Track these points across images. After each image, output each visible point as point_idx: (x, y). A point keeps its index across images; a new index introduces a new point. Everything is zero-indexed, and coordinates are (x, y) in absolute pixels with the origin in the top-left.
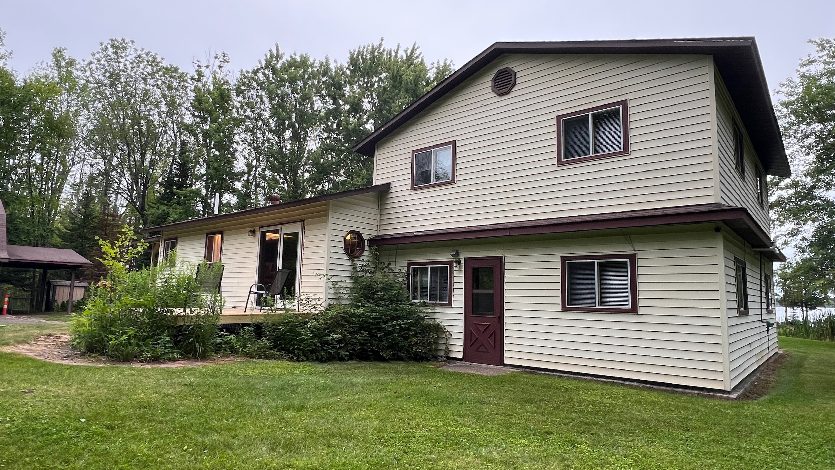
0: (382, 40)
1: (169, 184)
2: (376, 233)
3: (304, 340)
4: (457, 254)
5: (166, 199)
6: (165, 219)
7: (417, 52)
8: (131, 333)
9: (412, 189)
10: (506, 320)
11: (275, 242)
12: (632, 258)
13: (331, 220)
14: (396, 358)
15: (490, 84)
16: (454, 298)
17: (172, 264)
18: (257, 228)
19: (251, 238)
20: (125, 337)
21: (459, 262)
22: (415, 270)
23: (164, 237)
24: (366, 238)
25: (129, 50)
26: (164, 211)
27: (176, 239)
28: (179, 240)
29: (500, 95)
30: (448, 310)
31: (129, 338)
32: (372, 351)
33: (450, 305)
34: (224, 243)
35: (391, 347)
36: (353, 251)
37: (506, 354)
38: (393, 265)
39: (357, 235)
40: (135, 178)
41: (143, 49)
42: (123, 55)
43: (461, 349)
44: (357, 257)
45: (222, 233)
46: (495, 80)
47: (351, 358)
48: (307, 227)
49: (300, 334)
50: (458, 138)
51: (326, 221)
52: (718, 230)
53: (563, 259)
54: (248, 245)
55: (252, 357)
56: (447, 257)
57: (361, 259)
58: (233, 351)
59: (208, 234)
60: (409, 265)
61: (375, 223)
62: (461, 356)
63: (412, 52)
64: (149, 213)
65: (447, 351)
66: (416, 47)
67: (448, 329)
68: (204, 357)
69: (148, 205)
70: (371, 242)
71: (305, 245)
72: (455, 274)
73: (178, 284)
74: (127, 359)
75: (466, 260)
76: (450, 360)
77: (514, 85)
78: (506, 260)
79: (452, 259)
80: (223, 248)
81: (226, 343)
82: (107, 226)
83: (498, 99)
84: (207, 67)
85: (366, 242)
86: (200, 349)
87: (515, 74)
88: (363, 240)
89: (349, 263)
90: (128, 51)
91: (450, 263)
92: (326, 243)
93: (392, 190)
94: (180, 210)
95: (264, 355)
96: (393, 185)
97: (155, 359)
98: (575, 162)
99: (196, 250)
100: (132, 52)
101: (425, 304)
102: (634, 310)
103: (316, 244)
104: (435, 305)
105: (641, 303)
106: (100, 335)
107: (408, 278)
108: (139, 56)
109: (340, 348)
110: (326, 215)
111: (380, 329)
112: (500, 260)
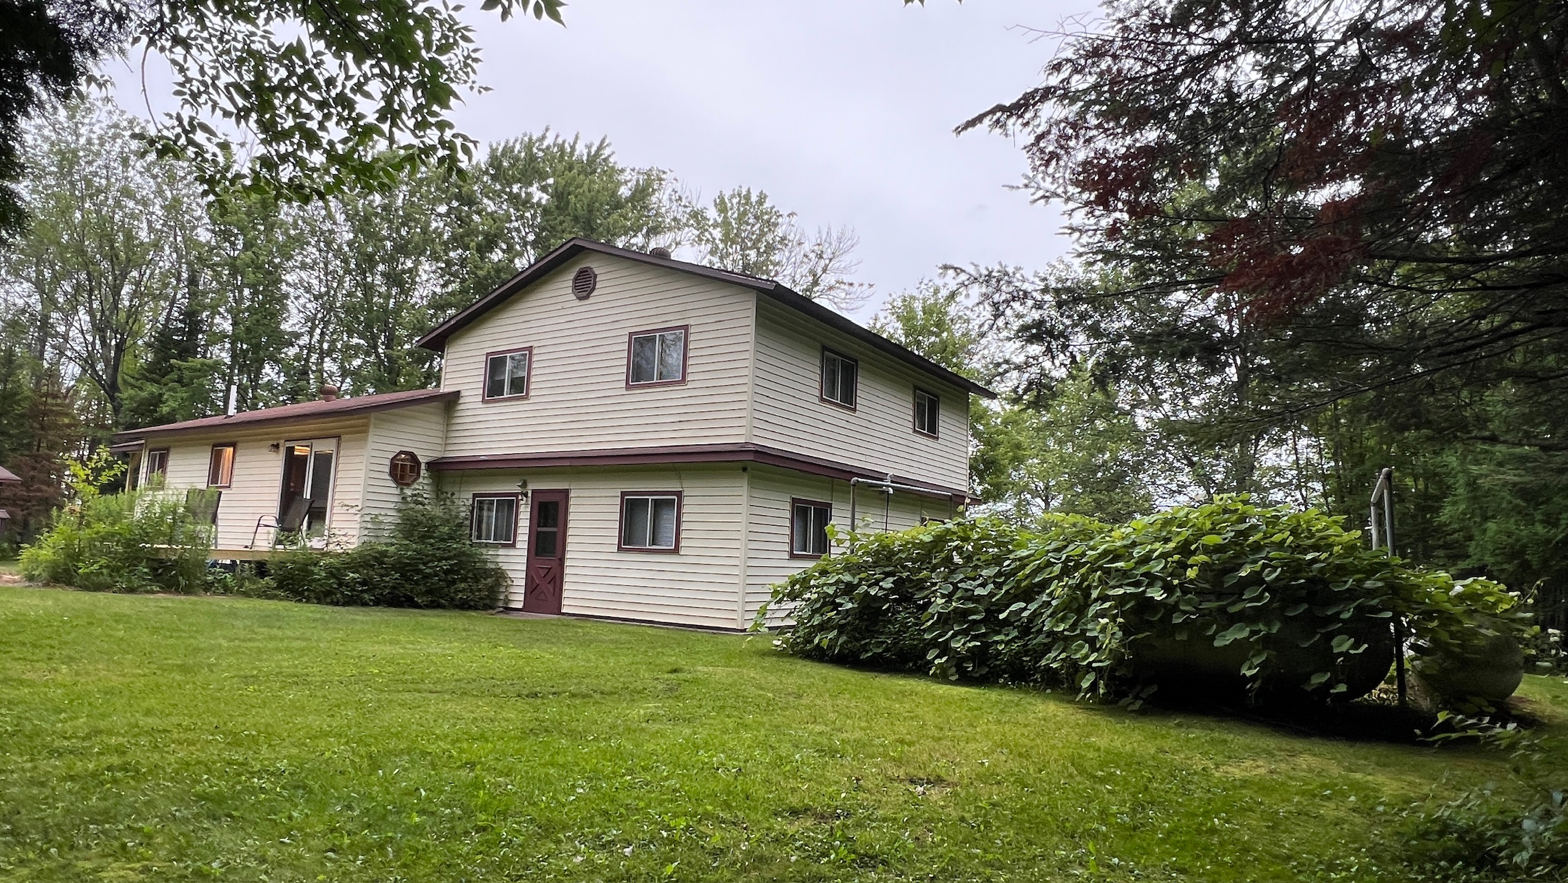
0: (547, 130)
1: (163, 342)
2: (439, 455)
3: (315, 580)
4: (524, 485)
5: (156, 372)
6: (156, 406)
7: (606, 152)
8: (103, 562)
9: (483, 401)
10: (567, 563)
11: (304, 459)
12: (679, 494)
13: (371, 437)
14: (434, 605)
15: (570, 283)
16: (519, 538)
17: (161, 486)
18: (282, 442)
19: (272, 456)
20: (96, 566)
21: (526, 495)
22: (481, 502)
23: (150, 446)
24: (423, 460)
25: (98, 112)
26: (152, 393)
27: (168, 449)
28: (172, 451)
29: (580, 299)
30: (512, 552)
31: (101, 567)
32: (405, 596)
33: (513, 546)
34: (237, 459)
35: (429, 592)
36: (402, 477)
37: (564, 602)
38: (456, 496)
39: (413, 457)
40: (99, 328)
41: (123, 112)
42: (86, 121)
43: (522, 598)
44: (408, 485)
45: (233, 445)
46: (576, 279)
47: (377, 603)
48: (343, 445)
49: (313, 573)
50: (535, 344)
51: (365, 439)
52: (745, 469)
53: (623, 494)
54: (270, 464)
55: (250, 596)
56: (514, 488)
57: (415, 486)
58: (227, 590)
59: (214, 446)
60: (475, 496)
61: (439, 441)
62: (520, 605)
63: (600, 148)
64: (125, 395)
65: (507, 601)
66: (607, 142)
67: (511, 574)
68: (188, 590)
69: (124, 380)
70: (430, 465)
71: (340, 467)
72: (522, 509)
73: (162, 512)
74: (98, 588)
75: (533, 492)
76: (508, 610)
77: (594, 289)
78: (572, 494)
79: (518, 490)
80: (236, 466)
81: (219, 581)
82: (44, 415)
83: (577, 303)
84: (242, 145)
85: (423, 467)
86: (183, 582)
87: (595, 276)
88: (419, 464)
89: (398, 492)
90: (95, 116)
91: (516, 495)
92: (363, 466)
93: (461, 401)
94: (183, 393)
95: (264, 594)
96: (463, 394)
97: (131, 590)
98: (643, 386)
99: (196, 467)
100: (104, 116)
101: (486, 545)
102: (676, 551)
103: (352, 467)
104: (496, 546)
105: (683, 544)
106: (65, 564)
107: (472, 512)
108: (116, 126)
109: (362, 591)
110: (366, 432)
111: (418, 571)
112: (566, 493)
